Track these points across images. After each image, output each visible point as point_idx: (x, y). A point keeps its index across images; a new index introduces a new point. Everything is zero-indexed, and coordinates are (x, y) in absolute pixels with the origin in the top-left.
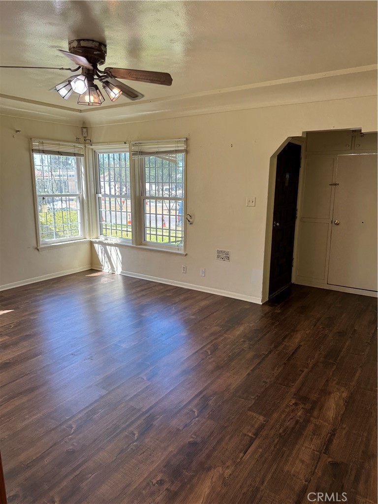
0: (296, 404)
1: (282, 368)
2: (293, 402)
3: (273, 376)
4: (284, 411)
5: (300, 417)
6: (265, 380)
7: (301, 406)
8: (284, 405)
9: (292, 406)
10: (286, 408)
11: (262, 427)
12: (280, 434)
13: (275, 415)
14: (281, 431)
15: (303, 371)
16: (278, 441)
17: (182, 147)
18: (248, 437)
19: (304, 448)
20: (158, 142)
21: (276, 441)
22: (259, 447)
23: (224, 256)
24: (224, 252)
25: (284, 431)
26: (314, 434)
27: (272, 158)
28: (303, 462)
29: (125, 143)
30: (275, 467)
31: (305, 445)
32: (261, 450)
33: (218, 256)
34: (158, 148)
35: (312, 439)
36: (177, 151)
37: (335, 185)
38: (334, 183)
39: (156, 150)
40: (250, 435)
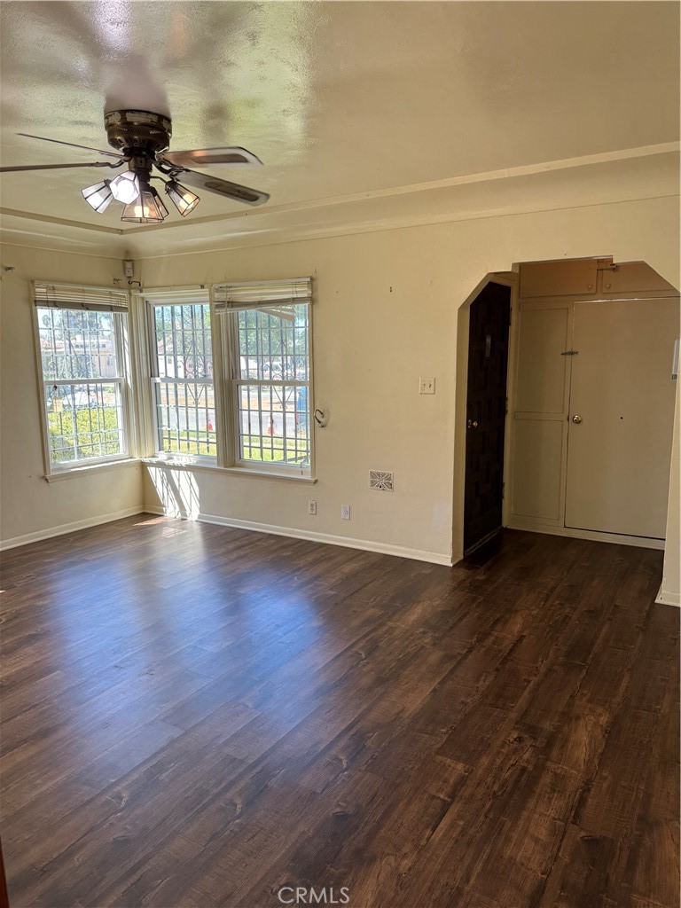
0: (519, 739)
1: (491, 678)
2: (515, 737)
3: (477, 691)
4: (499, 752)
5: (528, 761)
6: (463, 699)
7: (529, 742)
8: (499, 743)
9: (512, 743)
10: (502, 747)
11: (462, 782)
12: (494, 793)
13: (485, 761)
14: (496, 788)
15: (529, 682)
16: (492, 806)
17: (304, 292)
18: (438, 801)
19: (536, 816)
20: (260, 285)
21: (488, 806)
22: (459, 817)
23: (383, 482)
24: (383, 475)
25: (502, 786)
26: (555, 791)
27: (462, 308)
28: (537, 840)
29: (202, 287)
30: (488, 851)
31: (538, 811)
32: (462, 823)
33: (372, 482)
34: (261, 294)
35: (550, 799)
36: (294, 301)
37: (572, 353)
38: (569, 350)
39: (258, 298)
40: (442, 796)
